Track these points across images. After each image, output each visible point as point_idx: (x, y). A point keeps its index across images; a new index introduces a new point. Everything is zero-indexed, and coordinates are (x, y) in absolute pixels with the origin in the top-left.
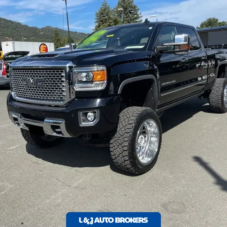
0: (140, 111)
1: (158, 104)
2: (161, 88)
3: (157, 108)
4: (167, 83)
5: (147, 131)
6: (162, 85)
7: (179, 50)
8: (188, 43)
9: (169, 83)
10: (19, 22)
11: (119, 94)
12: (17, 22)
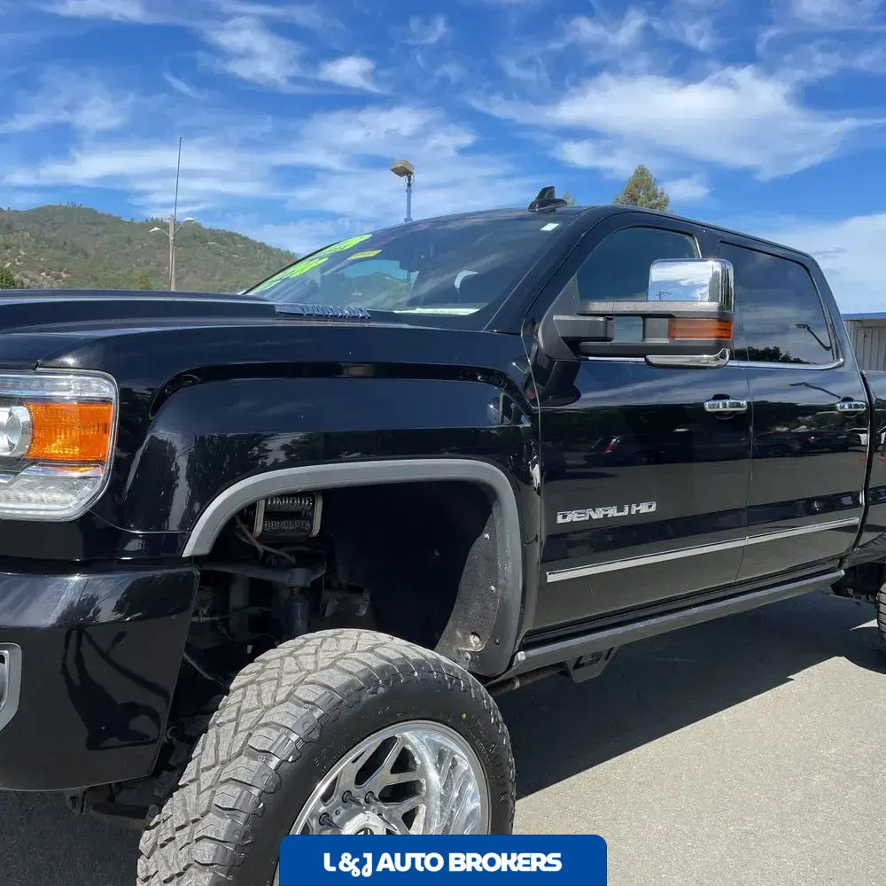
0: (351, 673)
1: (528, 627)
2: (549, 537)
3: (524, 647)
4: (598, 514)
5: (423, 781)
6: (560, 520)
7: (665, 341)
8: (721, 307)
9: (613, 512)
10: (288, 252)
11: (195, 559)
12: (284, 249)
